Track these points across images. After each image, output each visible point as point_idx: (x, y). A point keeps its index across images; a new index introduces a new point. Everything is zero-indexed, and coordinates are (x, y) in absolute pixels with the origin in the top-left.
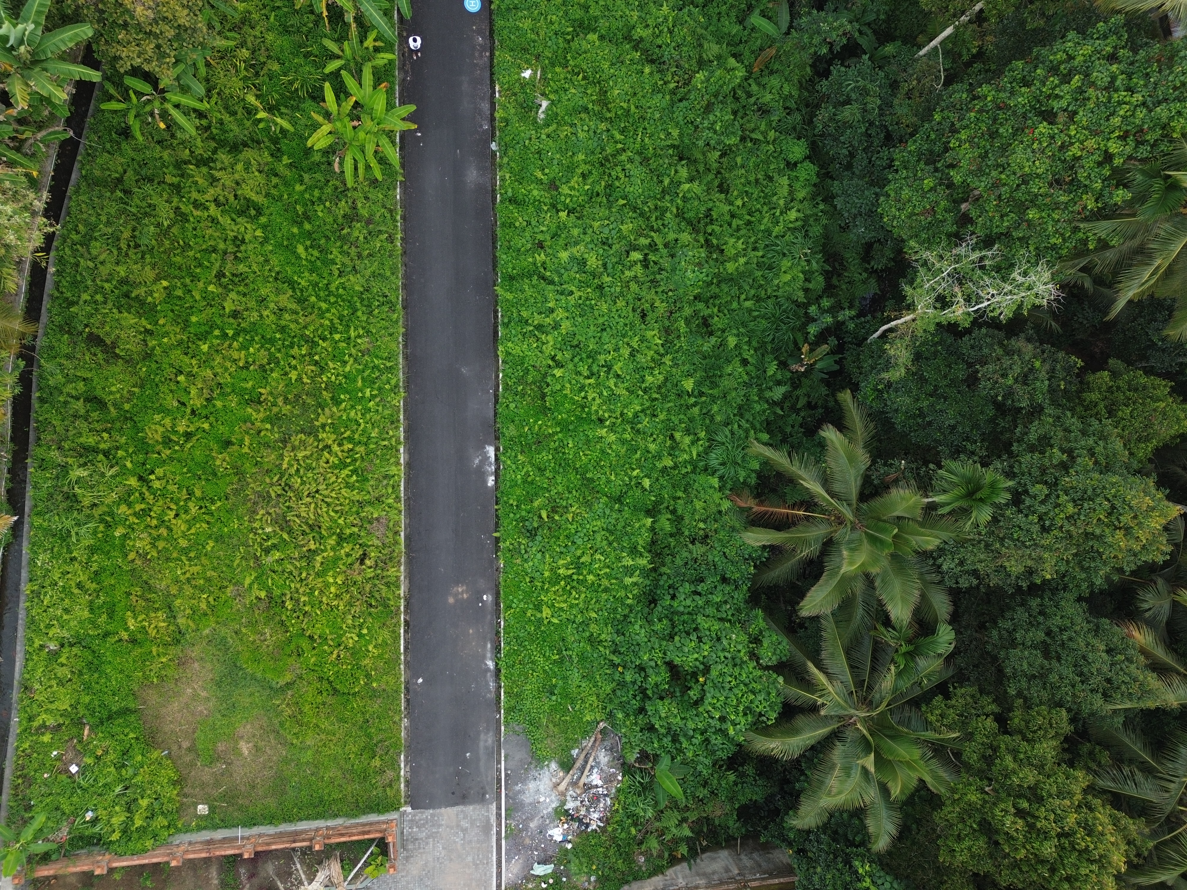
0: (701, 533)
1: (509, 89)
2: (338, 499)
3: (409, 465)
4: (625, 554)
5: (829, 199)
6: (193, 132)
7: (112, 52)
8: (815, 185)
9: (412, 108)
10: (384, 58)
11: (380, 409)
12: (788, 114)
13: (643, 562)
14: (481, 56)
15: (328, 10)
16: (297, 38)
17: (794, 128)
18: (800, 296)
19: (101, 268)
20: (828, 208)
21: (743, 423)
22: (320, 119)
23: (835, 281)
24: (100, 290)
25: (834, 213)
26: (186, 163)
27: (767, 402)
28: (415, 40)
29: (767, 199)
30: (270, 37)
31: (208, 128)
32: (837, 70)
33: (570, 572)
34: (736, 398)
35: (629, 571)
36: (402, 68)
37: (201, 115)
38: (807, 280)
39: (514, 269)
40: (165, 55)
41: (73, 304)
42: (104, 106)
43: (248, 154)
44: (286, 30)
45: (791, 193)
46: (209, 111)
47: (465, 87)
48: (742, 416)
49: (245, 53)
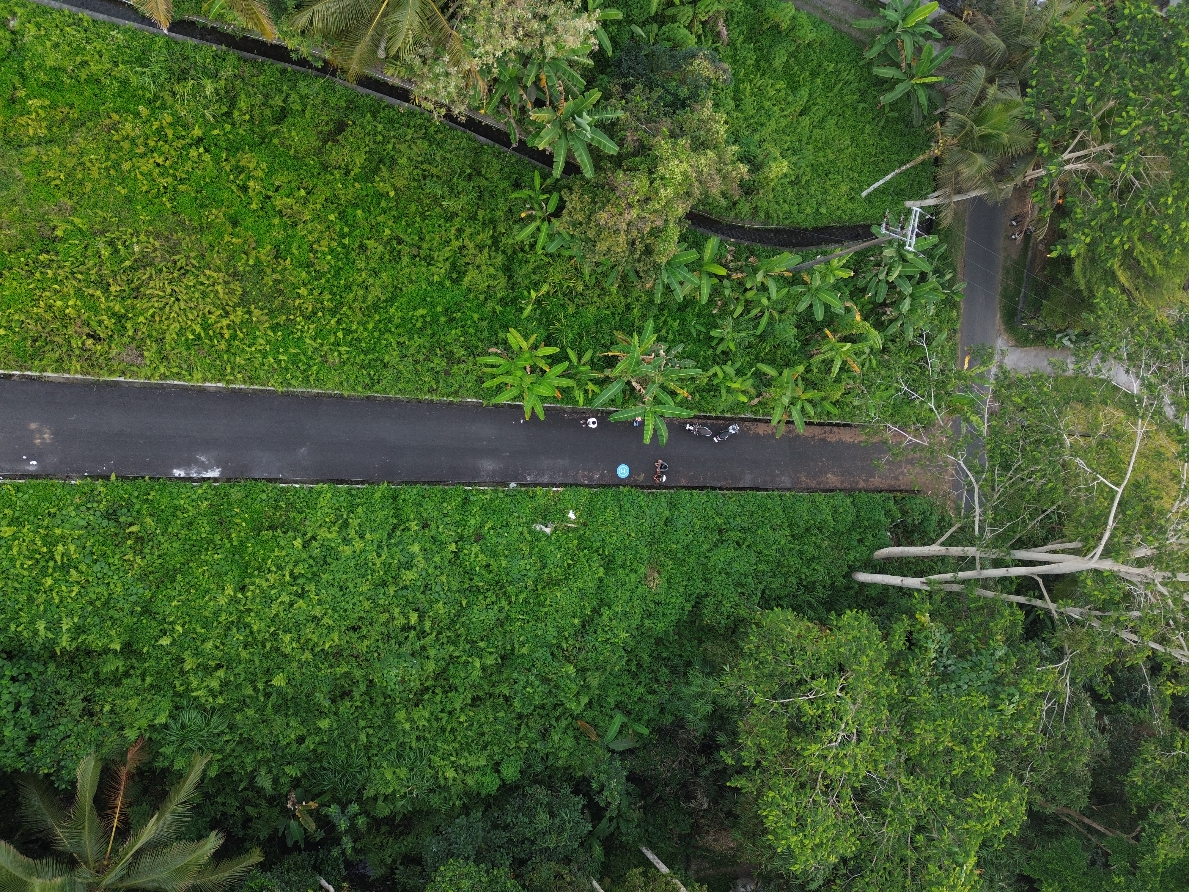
0: (97, 708)
1: (559, 499)
2: (168, 318)
3: (202, 391)
4: (76, 620)
5: (466, 810)
6: (519, 238)
7: (576, 188)
8: (479, 794)
9: (542, 417)
10: (580, 397)
11: (266, 368)
12: (542, 759)
13: (65, 641)
14: (584, 476)
15: (613, 356)
16: (593, 329)
17: (530, 766)
18: (369, 793)
19: (405, 145)
20: (457, 810)
21: (232, 745)
22: (532, 340)
23: (384, 829)
24: (386, 140)
25: (451, 817)
26: (495, 228)
27: (255, 770)
28: (594, 423)
29: (465, 746)
30: (592, 308)
31: (523, 251)
32: (580, 801)
33: (58, 558)
34: (262, 735)
35: (54, 626)
36: (574, 411)
37: (533, 246)
38: (386, 796)
39: (404, 500)
40: (575, 227)
41: (374, 116)
42: (536, 174)
43: (502, 280)
44: (598, 322)
45: (471, 769)
46: (536, 253)
47: (560, 462)
48: (240, 743)
49: (580, 288)
